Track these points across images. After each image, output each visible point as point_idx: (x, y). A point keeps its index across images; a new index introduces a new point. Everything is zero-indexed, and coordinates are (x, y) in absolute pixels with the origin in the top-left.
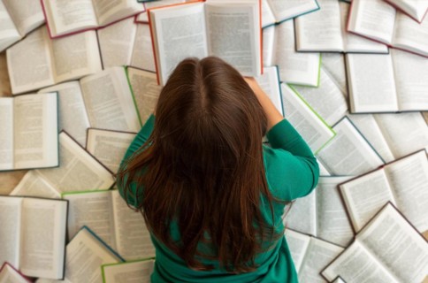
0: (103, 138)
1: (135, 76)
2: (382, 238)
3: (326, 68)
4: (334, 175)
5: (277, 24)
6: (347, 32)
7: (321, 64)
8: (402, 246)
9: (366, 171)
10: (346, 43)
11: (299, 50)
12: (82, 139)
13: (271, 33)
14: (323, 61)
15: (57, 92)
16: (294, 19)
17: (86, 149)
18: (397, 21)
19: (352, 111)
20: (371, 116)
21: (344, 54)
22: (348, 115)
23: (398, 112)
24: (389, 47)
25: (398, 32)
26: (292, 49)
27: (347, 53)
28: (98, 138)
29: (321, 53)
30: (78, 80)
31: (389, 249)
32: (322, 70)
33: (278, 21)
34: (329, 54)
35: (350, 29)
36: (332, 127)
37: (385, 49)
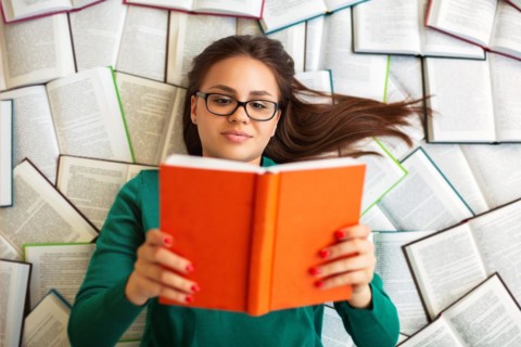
0: (80, 168)
1: (125, 84)
2: (478, 321)
3: (396, 78)
4: (401, 230)
5: (329, 14)
6: (427, 27)
7: (389, 72)
8: (503, 336)
9: (447, 225)
10: (424, 43)
11: (356, 50)
12: (50, 171)
13: (318, 27)
14: (392, 68)
15: (12, 100)
16: (352, 7)
17: (55, 187)
18: (498, 14)
19: (430, 140)
20: (457, 146)
21: (422, 58)
22: (424, 146)
23: (495, 143)
24: (486, 50)
25: (498, 30)
26: (348, 49)
27: (426, 57)
28: (72, 169)
29: (389, 55)
30: (45, 84)
31: (485, 337)
32: (390, 81)
33: (330, 11)
34: (400, 58)
35: (430, 23)
36: (401, 162)
37: (479, 53)
